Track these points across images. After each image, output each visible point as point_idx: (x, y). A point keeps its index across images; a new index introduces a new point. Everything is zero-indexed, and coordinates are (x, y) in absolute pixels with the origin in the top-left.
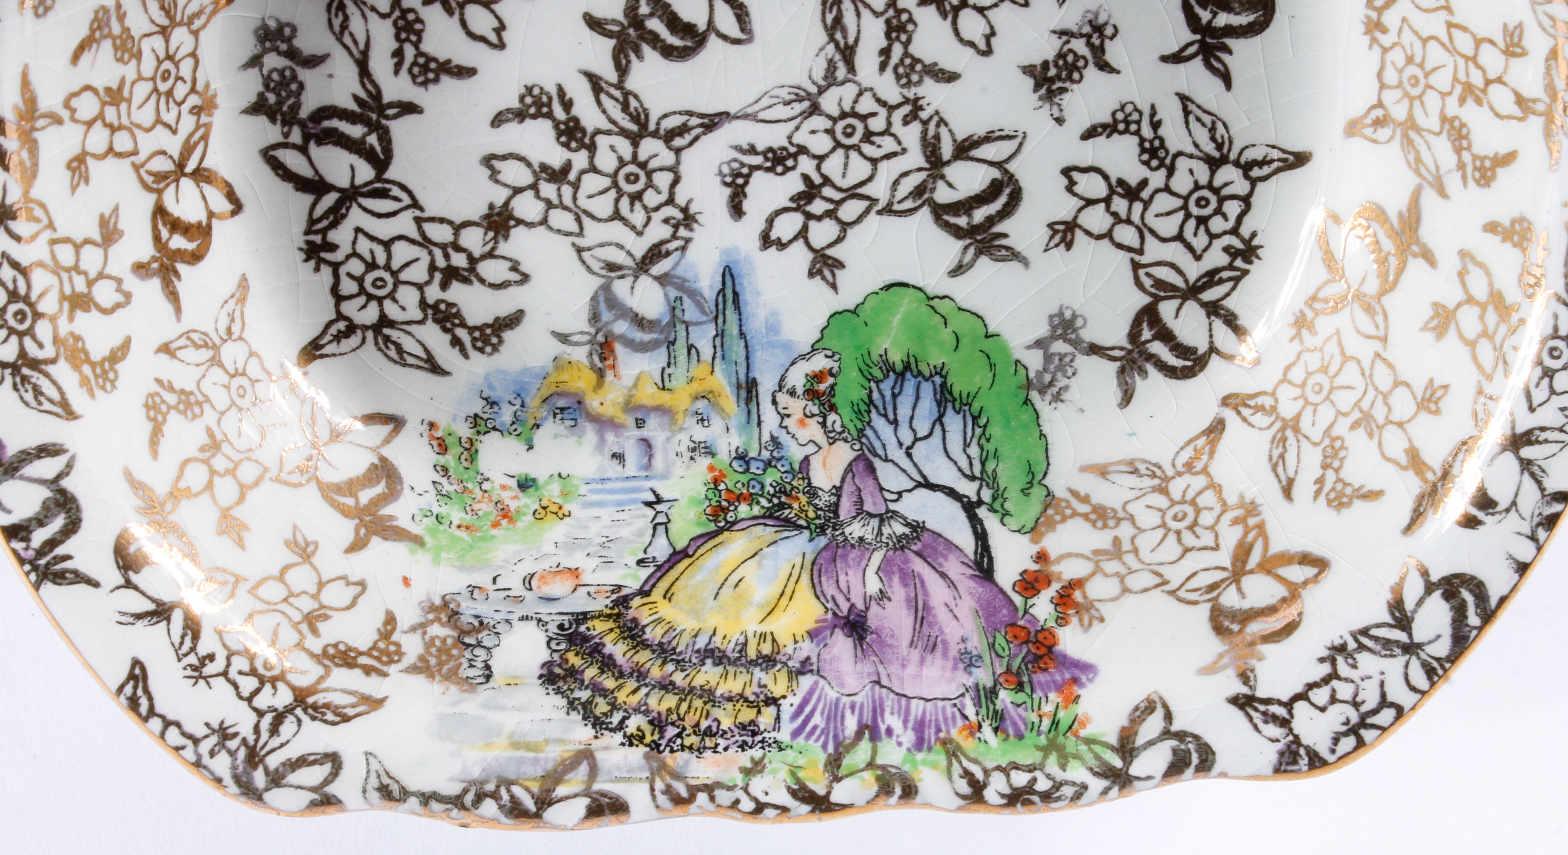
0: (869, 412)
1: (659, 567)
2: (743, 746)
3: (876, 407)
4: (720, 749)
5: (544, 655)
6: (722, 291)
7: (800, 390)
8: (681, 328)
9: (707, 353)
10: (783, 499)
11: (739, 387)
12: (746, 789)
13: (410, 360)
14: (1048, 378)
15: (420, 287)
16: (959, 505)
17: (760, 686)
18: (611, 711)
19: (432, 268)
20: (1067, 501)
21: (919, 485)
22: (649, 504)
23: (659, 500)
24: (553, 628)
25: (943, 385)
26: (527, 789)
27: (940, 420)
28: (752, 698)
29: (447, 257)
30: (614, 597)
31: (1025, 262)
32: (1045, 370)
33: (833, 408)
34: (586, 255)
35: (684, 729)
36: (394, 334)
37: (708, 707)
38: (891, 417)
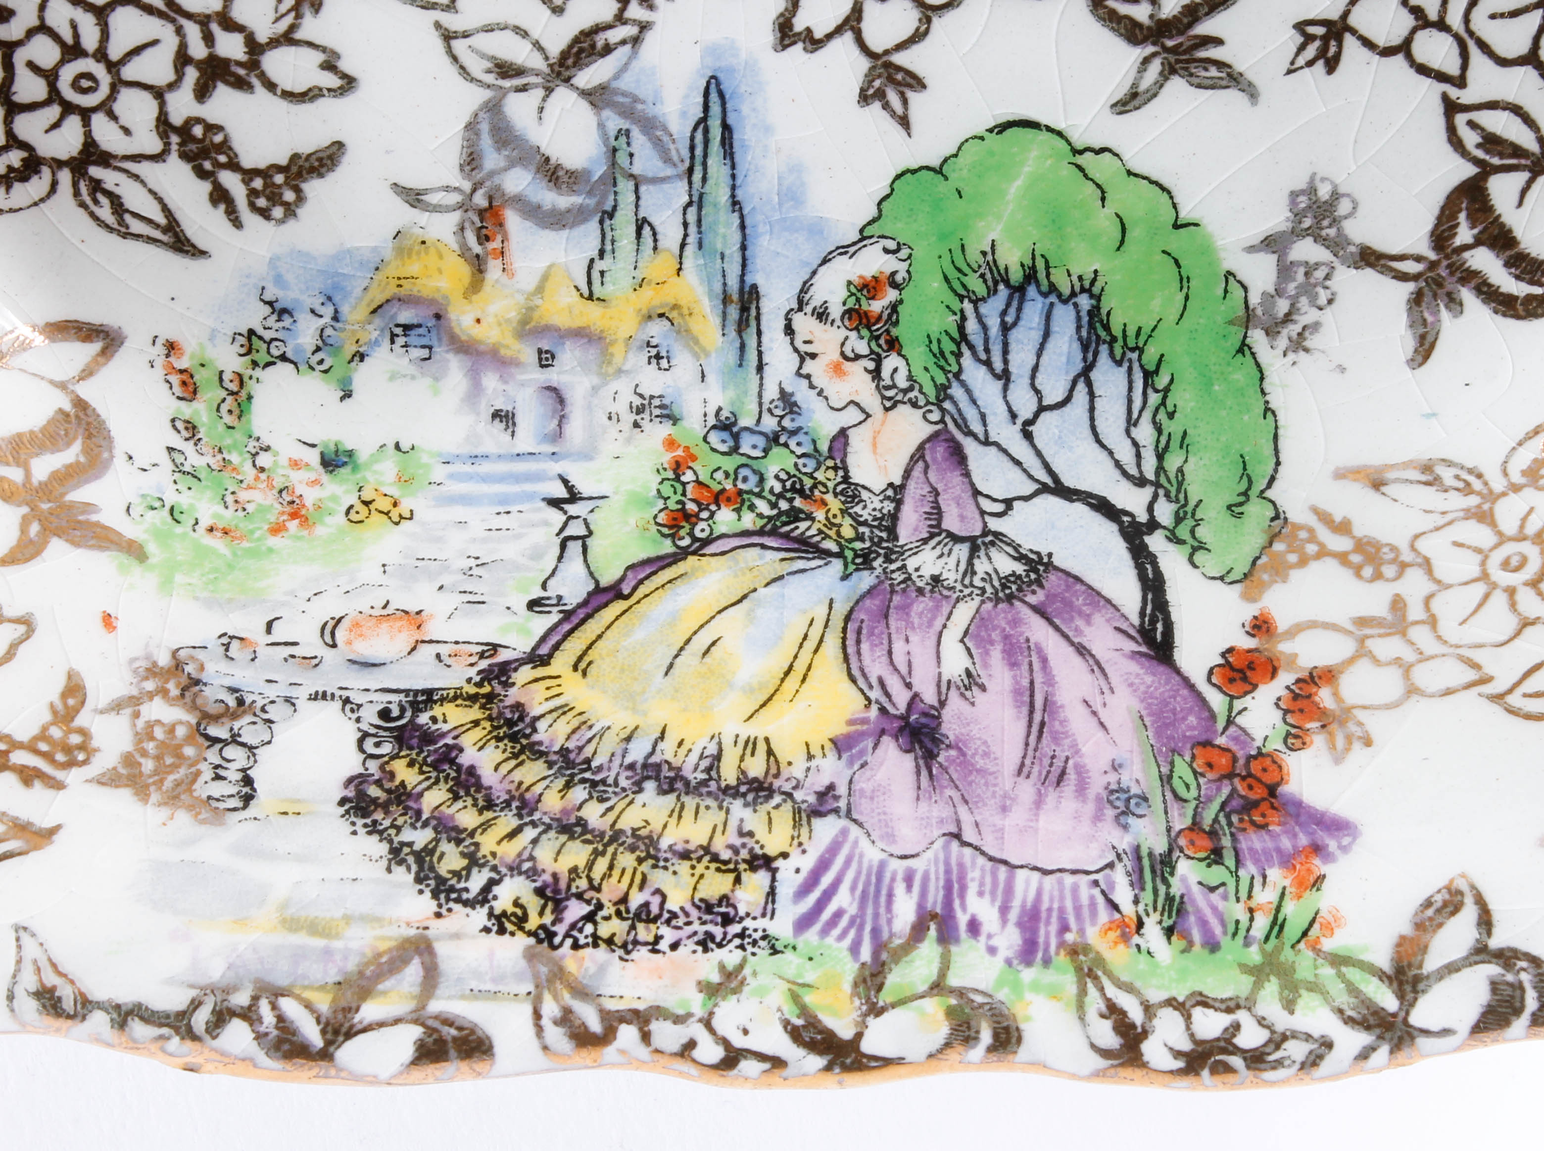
0: (958, 355)
1: (567, 615)
3: (971, 347)
4: (663, 945)
5: (353, 764)
6: (703, 121)
7: (836, 311)
8: (626, 187)
9: (671, 235)
10: (798, 502)
11: (726, 300)
12: (707, 1023)
13: (136, 227)
14: (1283, 306)
15: (158, 93)
16: (1114, 527)
17: (741, 834)
18: (468, 869)
19: (182, 59)
20: (1311, 530)
21: (1044, 489)
22: (555, 503)
23: (574, 497)
24: (370, 716)
25: (1095, 312)
26: (309, 1006)
27: (1085, 373)
28: (726, 855)
29: (209, 39)
30: (484, 664)
31: (1251, 92)
32: (1279, 292)
33: (894, 345)
34: (459, 46)
35: (600, 906)
36: (109, 178)
37: (645, 867)
38: (998, 365)
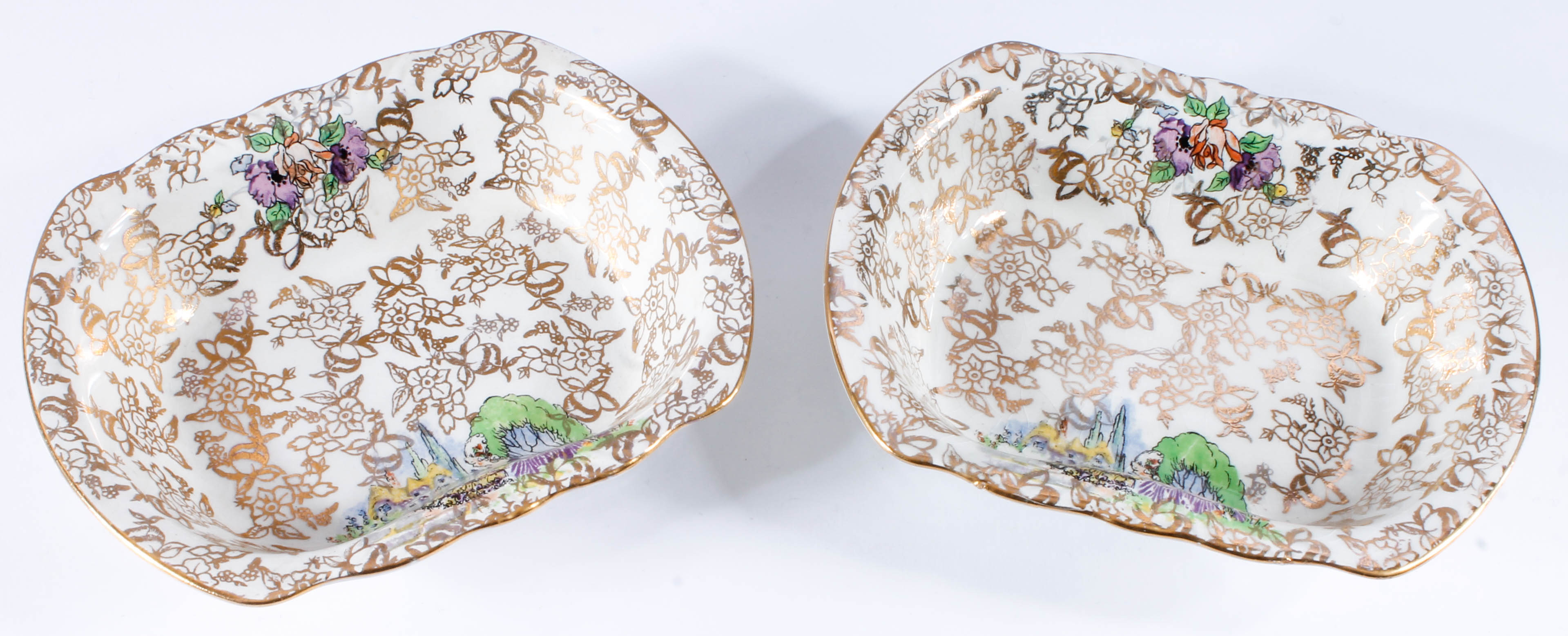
2: (1117, 488)
6: (1119, 414)
7: (1143, 464)
8: (1098, 424)
9: (1107, 436)
11: (1117, 455)
12: (1114, 504)
13: (978, 407)
14: (1253, 492)
15: (991, 381)
19: (999, 375)
25: (1206, 481)
26: (1016, 476)
29: (1007, 372)
31: (1251, 440)
32: (1252, 488)
33: (1157, 474)
34: (1066, 385)
36: (975, 396)
